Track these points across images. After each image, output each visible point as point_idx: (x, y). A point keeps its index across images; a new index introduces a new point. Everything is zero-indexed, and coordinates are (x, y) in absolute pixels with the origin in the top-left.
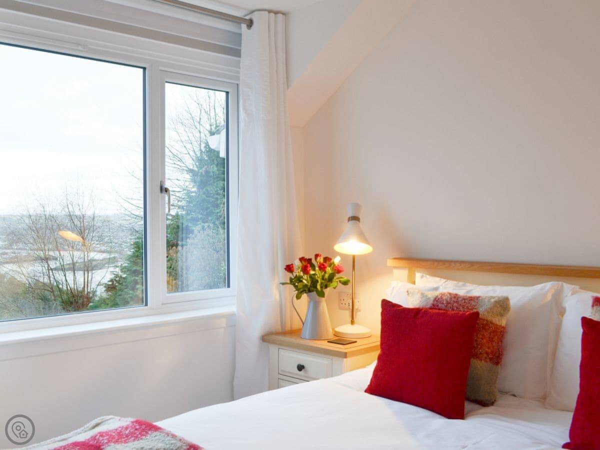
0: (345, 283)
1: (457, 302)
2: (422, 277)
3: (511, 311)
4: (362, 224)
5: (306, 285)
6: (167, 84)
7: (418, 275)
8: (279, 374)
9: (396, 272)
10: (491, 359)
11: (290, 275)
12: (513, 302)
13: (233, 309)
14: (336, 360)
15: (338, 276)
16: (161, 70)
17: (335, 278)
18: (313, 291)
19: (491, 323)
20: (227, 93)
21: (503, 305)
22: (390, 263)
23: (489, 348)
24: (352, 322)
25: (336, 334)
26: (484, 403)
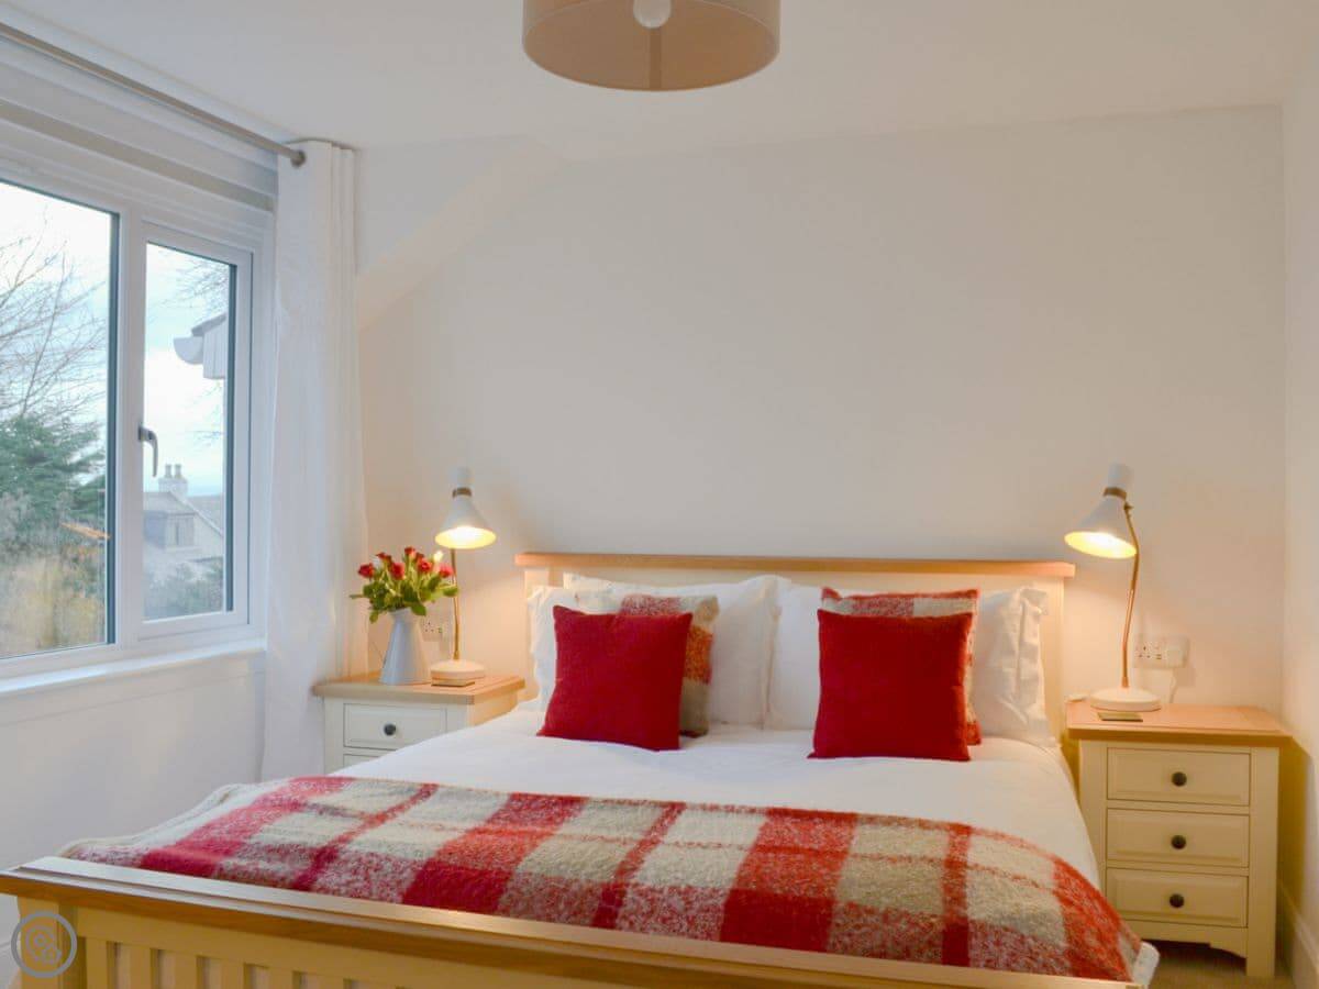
0: (450, 593)
1: (654, 605)
2: (574, 579)
3: (720, 615)
4: (476, 498)
5: (397, 597)
6: (150, 247)
7: (567, 578)
8: (345, 746)
9: (527, 573)
10: (701, 676)
11: (367, 582)
12: (722, 603)
13: (262, 644)
14: (453, 710)
15: (444, 581)
16: (144, 222)
17: (440, 584)
18: (404, 606)
19: (699, 629)
20: (233, 268)
21: (711, 606)
22: (518, 560)
23: (697, 662)
24: (456, 657)
25: (436, 675)
26: (693, 734)
